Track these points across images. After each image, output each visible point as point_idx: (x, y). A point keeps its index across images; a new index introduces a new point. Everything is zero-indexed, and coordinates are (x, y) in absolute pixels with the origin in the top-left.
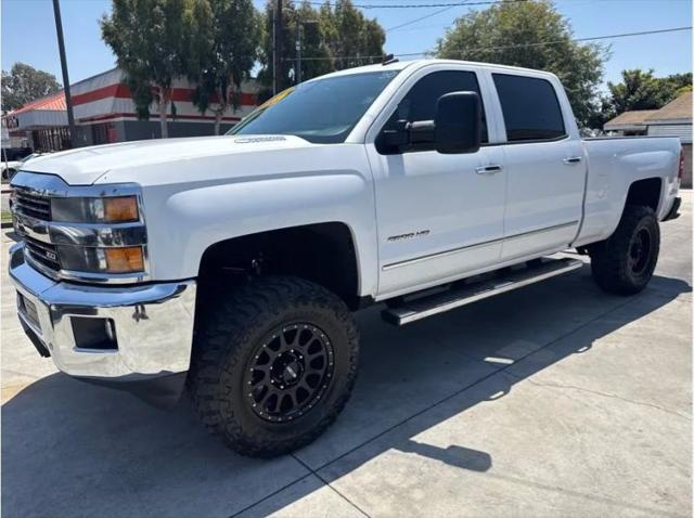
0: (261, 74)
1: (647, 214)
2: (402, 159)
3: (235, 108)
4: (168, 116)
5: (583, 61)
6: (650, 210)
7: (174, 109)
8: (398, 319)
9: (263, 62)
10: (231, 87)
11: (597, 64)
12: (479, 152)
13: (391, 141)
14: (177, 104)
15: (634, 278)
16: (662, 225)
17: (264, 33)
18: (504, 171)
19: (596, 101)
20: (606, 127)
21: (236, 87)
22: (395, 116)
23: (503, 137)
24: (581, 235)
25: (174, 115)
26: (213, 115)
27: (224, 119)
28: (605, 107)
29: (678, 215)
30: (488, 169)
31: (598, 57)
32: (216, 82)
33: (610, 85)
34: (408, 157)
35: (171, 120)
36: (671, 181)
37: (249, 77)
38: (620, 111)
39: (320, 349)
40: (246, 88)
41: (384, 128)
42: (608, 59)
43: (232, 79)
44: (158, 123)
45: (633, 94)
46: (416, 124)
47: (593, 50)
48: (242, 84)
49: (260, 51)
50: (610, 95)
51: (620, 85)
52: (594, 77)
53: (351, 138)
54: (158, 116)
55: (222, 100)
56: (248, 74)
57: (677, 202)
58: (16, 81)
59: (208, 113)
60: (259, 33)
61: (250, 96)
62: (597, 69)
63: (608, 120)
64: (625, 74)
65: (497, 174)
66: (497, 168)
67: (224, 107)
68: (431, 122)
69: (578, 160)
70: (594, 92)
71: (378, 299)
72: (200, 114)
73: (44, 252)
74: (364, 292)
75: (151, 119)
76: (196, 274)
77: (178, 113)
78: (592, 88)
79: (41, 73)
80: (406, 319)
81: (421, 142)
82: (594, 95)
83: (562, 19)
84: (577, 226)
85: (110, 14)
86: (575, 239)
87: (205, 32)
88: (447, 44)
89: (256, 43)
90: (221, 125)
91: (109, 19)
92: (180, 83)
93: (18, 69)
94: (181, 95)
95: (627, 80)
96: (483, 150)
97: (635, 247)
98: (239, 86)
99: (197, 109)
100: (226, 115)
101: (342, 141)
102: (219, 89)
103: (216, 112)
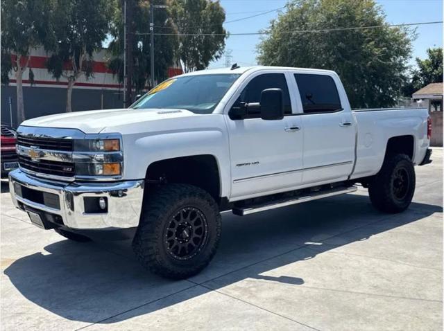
0: (112, 44)
1: (403, 159)
2: (243, 122)
3: (88, 75)
4: (25, 82)
5: (395, 40)
6: (407, 157)
7: (31, 75)
8: (242, 212)
9: (114, 34)
10: (84, 56)
11: (407, 42)
12: (283, 120)
13: (237, 113)
14: (35, 70)
15: (397, 201)
16: (417, 168)
17: (117, 10)
18: (302, 129)
19: (406, 73)
20: (415, 96)
21: (88, 55)
22: (239, 99)
23: (301, 110)
24: (355, 171)
25: (31, 80)
26: (66, 81)
27: (76, 84)
28: (415, 79)
29: (431, 161)
30: (291, 129)
31: (407, 37)
32: (70, 51)
33: (418, 60)
34: (246, 121)
35: (29, 85)
36: (421, 138)
37: (100, 48)
38: (426, 83)
39: (200, 223)
40: (97, 57)
41: (234, 106)
42: (415, 39)
43: (84, 49)
44: (15, 88)
45: (437, 69)
46: (250, 104)
47: (402, 32)
48: (94, 53)
49: (112, 25)
50: (418, 69)
51: (427, 60)
52: (405, 53)
53: (216, 111)
54: (14, 81)
55: (75, 68)
56: (100, 45)
57: (428, 152)
59: (62, 79)
60: (112, 10)
61: (102, 64)
62: (407, 46)
63: (417, 90)
64: (430, 51)
65: (297, 132)
66: (297, 128)
67: (76, 74)
68: (258, 104)
69: (349, 124)
70: (406, 65)
71: (231, 200)
72: (55, 80)
73: (61, 169)
74: (223, 195)
75: (11, 84)
76: (144, 177)
77: (36, 79)
78: (403, 62)
80: (246, 212)
81: (253, 113)
82: (406, 68)
83: (377, 5)
84: (353, 164)
86: (352, 173)
87: (64, 9)
88: (279, 25)
89: (109, 19)
90: (74, 90)
92: (36, 51)
94: (38, 62)
95: (432, 57)
96: (286, 118)
97: (396, 181)
98: (91, 55)
99: (51, 75)
100: (78, 81)
101: (211, 113)
102: (73, 58)
103: (68, 78)
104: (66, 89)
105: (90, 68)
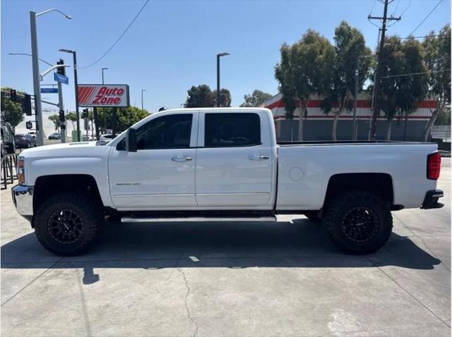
0: (370, 87)
3: (348, 110)
4: (303, 117)
9: (372, 79)
14: (308, 109)
23: (202, 143)
25: (306, 116)
26: (333, 115)
27: (340, 117)
32: (339, 95)
35: (305, 119)
37: (361, 90)
40: (360, 97)
44: (298, 121)
48: (357, 94)
49: (372, 71)
54: (298, 117)
55: (340, 105)
56: (361, 88)
58: (254, 99)
59: (330, 114)
67: (341, 110)
72: (325, 115)
75: (294, 119)
77: (309, 114)
79: (266, 94)
85: (280, 63)
90: (339, 121)
91: (279, 65)
92: (314, 97)
93: (256, 93)
94: (314, 104)
99: (323, 111)
100: (342, 114)
102: (340, 99)
103: (336, 113)
104: (333, 121)
105: (350, 106)
